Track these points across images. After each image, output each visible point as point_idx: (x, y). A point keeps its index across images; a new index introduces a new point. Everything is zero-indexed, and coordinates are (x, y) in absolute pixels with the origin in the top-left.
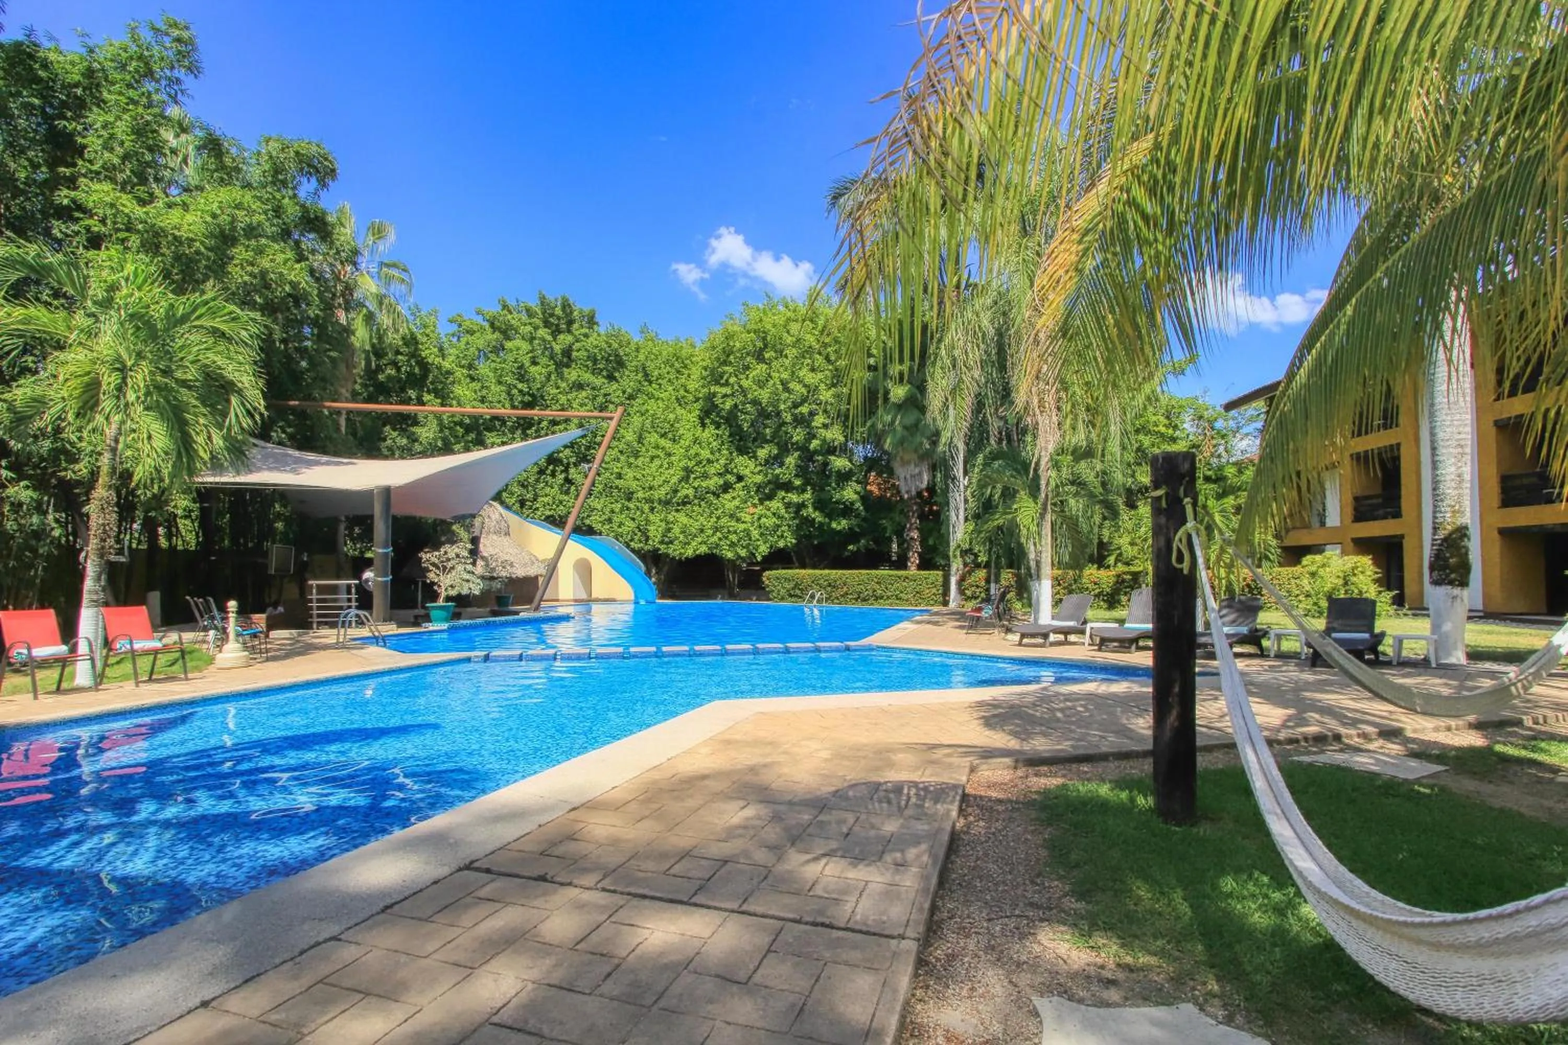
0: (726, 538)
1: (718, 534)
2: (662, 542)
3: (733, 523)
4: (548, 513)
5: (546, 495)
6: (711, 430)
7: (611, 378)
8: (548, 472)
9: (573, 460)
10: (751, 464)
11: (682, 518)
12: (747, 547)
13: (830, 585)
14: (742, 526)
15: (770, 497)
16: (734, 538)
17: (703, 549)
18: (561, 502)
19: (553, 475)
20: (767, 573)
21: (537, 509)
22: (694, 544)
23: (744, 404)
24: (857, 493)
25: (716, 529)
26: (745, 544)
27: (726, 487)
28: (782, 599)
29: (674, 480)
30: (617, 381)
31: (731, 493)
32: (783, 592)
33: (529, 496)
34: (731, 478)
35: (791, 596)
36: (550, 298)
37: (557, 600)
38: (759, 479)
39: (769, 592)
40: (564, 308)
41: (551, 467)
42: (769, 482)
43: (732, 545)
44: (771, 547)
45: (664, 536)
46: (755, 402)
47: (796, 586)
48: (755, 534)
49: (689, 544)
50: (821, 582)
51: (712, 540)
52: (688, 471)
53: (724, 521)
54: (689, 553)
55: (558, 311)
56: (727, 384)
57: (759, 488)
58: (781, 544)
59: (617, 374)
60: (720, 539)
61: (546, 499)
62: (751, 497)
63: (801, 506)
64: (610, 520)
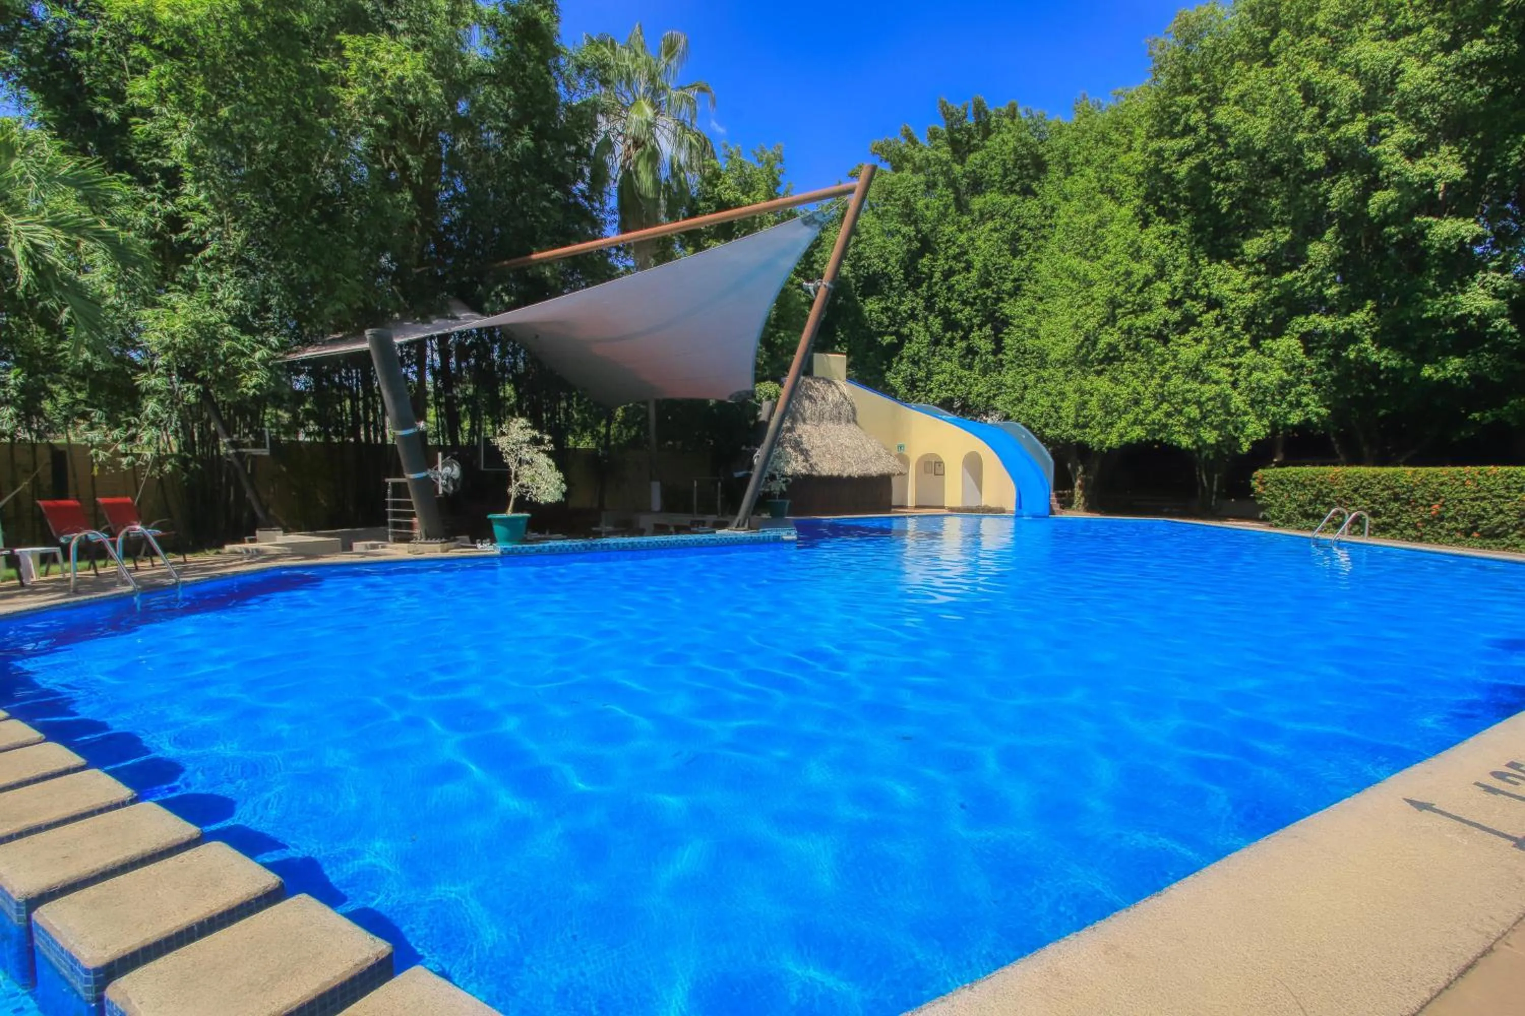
0: (1180, 412)
1: (1165, 406)
2: (1076, 426)
3: (1195, 385)
4: (944, 395)
5: (943, 372)
6: (1161, 226)
7: (1027, 192)
8: (945, 341)
9: (976, 321)
10: (1237, 277)
11: (1103, 384)
12: (1221, 427)
13: (1396, 498)
14: (1209, 390)
15: (1277, 331)
16: (1193, 412)
17: (1138, 433)
18: (960, 378)
19: (951, 345)
20: (1260, 473)
21: (931, 390)
22: (1122, 424)
23: (1221, 160)
24: (1497, 294)
25: (1161, 399)
26: (1216, 420)
27: (1188, 322)
28: (1288, 521)
29: (1091, 324)
30: (1035, 195)
31: (1194, 333)
32: (1290, 507)
33: (922, 374)
34: (1195, 307)
35: (1306, 515)
36: (957, 107)
37: (943, 507)
38: (1248, 300)
39: (1263, 507)
40: (977, 114)
41: (949, 335)
42: (1276, 302)
43: (1192, 423)
44: (1274, 425)
45: (1078, 416)
46: (1245, 151)
47: (1319, 497)
48: (1238, 401)
49: (1111, 425)
50: (1377, 489)
51: (1156, 415)
52: (1113, 303)
53: (1176, 380)
54: (1113, 440)
55: (970, 122)
56: (1189, 129)
57: (1251, 318)
58: (1295, 418)
59: (1034, 185)
60: (1168, 415)
61: (941, 378)
62: (1235, 336)
63: (1350, 337)
64: (1021, 399)
